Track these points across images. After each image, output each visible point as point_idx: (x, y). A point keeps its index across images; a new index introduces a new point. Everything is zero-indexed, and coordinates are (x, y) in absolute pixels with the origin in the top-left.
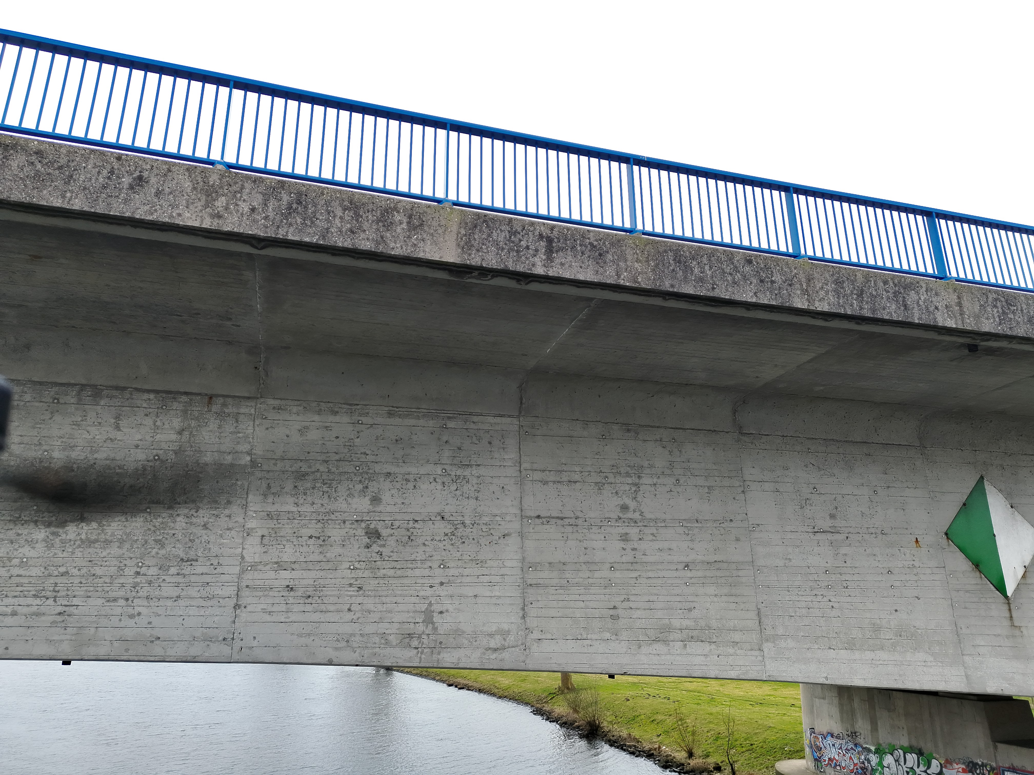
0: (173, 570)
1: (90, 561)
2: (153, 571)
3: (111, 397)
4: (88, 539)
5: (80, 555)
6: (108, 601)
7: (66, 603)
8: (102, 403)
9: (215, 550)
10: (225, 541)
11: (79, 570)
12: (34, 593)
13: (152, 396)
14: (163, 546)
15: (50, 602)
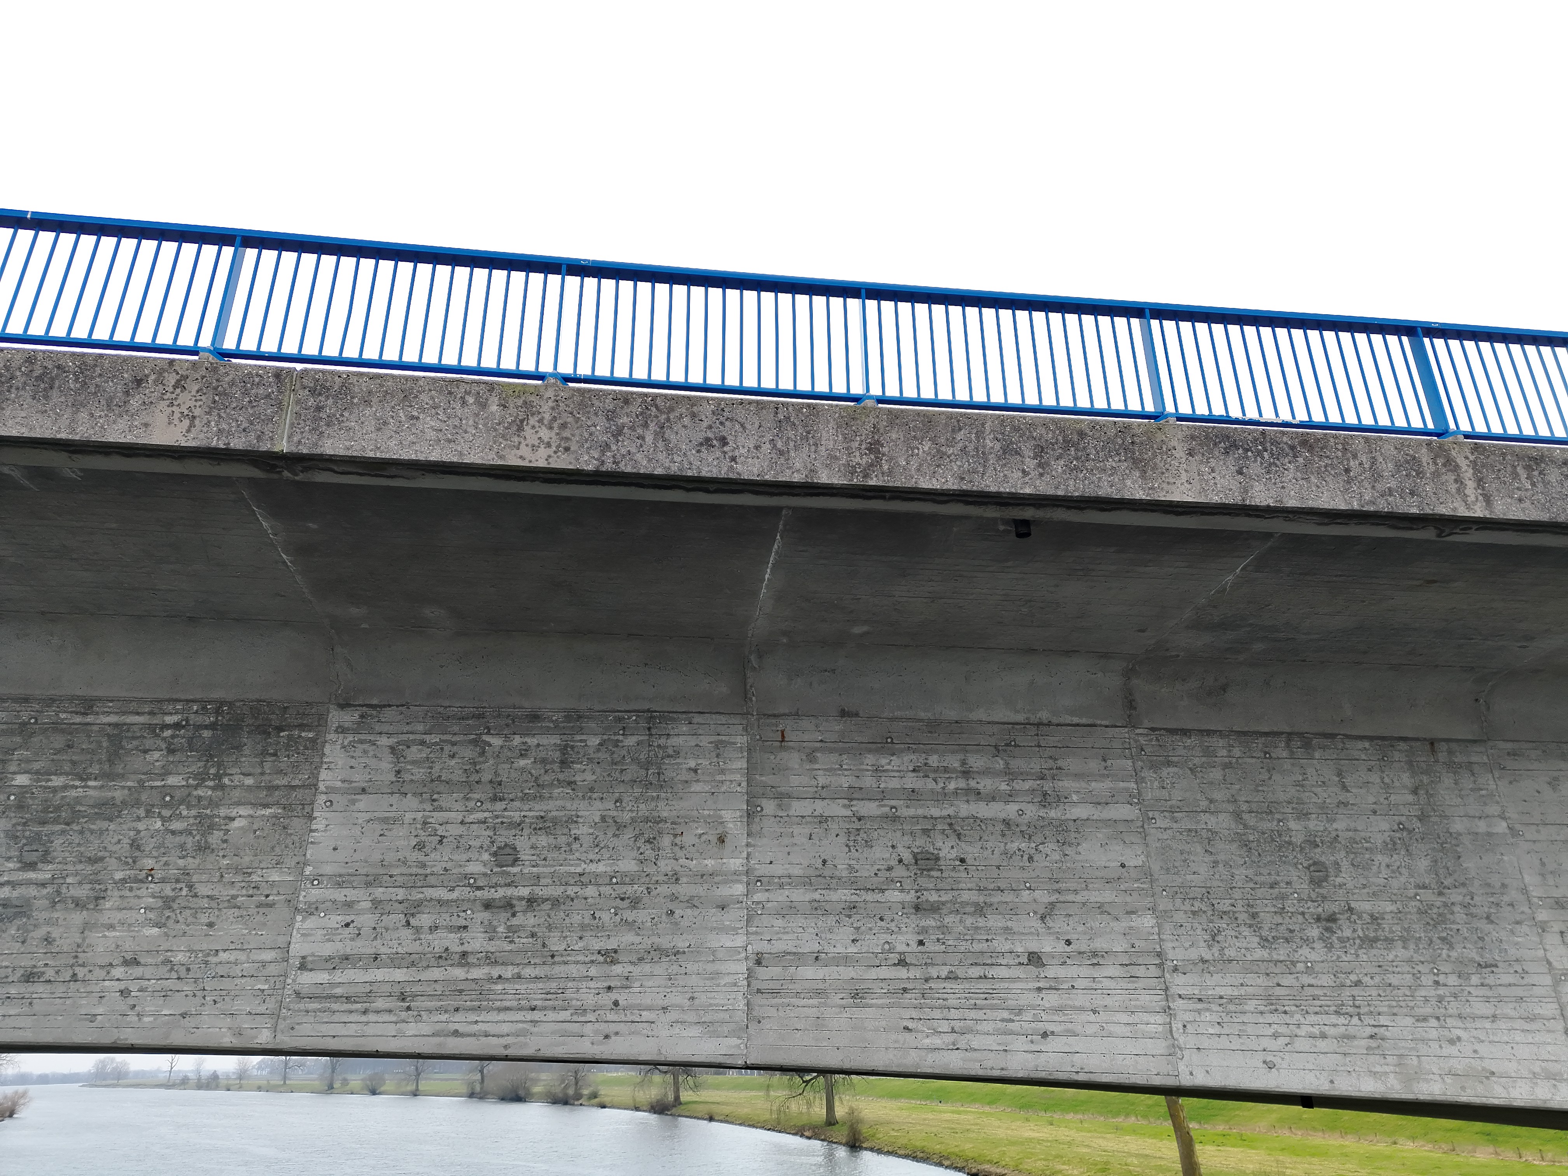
0: (1475, 979)
1: (1379, 966)
2: (1452, 980)
3: (1324, 748)
4: (1366, 936)
5: (1365, 958)
6: (1418, 1020)
7: (1373, 1022)
8: (1317, 755)
9: (1513, 952)
10: (1520, 939)
11: (1372, 978)
12: (1334, 1008)
13: (1367, 744)
14: (1451, 947)
15: (1355, 1020)
